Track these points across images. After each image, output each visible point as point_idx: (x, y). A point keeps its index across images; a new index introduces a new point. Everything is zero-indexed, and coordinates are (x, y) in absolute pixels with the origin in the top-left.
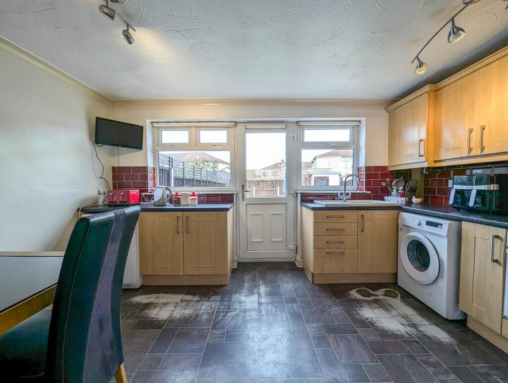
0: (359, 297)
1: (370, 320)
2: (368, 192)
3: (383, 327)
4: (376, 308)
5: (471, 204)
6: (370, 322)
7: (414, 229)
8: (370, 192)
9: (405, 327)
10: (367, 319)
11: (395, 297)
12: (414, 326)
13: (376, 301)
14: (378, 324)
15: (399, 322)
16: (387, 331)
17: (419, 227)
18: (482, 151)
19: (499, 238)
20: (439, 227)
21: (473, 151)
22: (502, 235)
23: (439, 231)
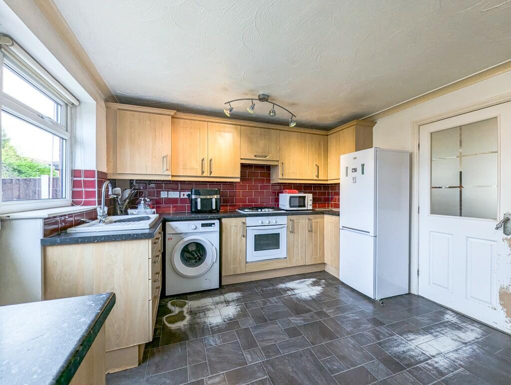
1: (225, 320)
4: (205, 315)
6: (229, 320)
7: (188, 234)
9: (230, 305)
11: (185, 303)
12: (227, 302)
13: (193, 313)
14: (231, 316)
15: (224, 307)
17: (195, 231)
18: (210, 174)
19: (244, 223)
20: (213, 225)
21: (205, 173)
22: (244, 221)
23: (213, 228)
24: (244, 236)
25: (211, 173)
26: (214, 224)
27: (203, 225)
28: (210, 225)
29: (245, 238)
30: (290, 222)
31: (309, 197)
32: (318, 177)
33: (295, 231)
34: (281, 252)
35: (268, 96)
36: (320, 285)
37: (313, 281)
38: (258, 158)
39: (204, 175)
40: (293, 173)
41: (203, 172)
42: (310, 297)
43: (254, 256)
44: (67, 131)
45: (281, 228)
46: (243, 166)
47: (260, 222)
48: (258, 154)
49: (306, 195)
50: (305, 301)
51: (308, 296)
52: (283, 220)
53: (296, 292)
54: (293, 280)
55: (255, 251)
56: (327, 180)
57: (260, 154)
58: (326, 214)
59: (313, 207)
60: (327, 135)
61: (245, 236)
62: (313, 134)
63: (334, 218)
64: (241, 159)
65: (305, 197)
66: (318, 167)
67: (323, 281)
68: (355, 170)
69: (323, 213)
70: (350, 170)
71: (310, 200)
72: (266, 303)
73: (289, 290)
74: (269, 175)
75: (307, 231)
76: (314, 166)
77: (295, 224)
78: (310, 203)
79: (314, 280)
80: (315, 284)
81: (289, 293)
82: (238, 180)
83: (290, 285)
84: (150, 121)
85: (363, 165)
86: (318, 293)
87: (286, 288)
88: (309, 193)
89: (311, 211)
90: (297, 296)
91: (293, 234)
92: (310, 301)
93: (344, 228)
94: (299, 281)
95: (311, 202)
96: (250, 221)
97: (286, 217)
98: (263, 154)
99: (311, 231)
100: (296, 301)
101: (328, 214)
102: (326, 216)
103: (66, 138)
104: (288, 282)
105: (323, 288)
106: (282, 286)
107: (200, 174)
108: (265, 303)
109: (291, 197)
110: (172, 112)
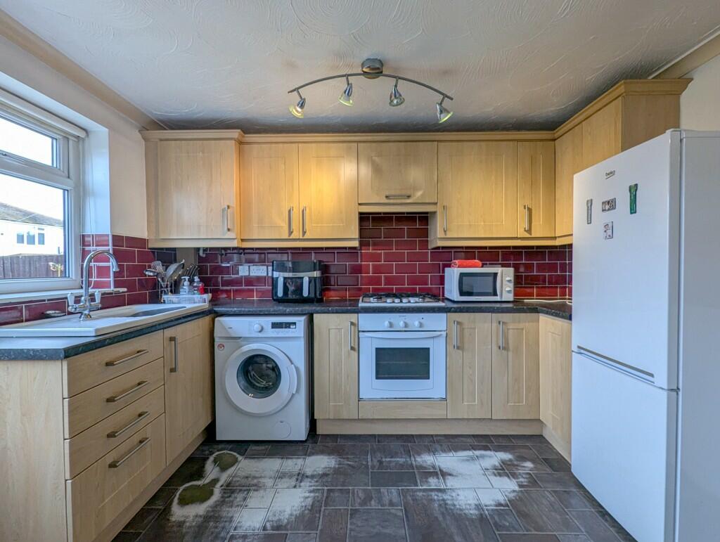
0: (200, 509)
1: (268, 525)
2: (122, 290)
3: (291, 515)
4: (245, 499)
5: (305, 294)
6: (273, 528)
7: (248, 340)
8: (125, 290)
9: (300, 486)
10: (265, 528)
11: (236, 461)
12: (301, 477)
13: (229, 489)
14: (285, 517)
15: (288, 488)
16: (302, 515)
17: (260, 335)
18: (303, 235)
19: (352, 324)
20: (291, 327)
21: (294, 232)
22: (354, 320)
23: (292, 332)
24: (352, 348)
25: (304, 233)
26: (295, 324)
27: (275, 325)
28: (288, 325)
29: (356, 354)
30: (455, 327)
31: (506, 276)
32: (529, 231)
33: (466, 346)
34: (434, 386)
35: (380, 61)
36: (514, 476)
37: (503, 462)
38: (392, 201)
39: (293, 236)
40: (470, 225)
41: (291, 233)
42: (478, 507)
43: (374, 389)
44: (69, 177)
45: (433, 337)
46: (363, 217)
47: (387, 323)
48: (393, 193)
49: (499, 270)
50: (459, 518)
51: (473, 502)
52: (438, 322)
53: (451, 482)
54: (456, 449)
55: (377, 378)
56: (555, 238)
57: (398, 193)
58: (542, 312)
59: (515, 295)
60: (554, 140)
61: (356, 348)
62: (518, 140)
63: (559, 323)
64: (360, 204)
65: (495, 275)
66: (530, 210)
67: (529, 465)
68: (610, 205)
69: (534, 310)
70: (597, 207)
71: (509, 281)
72: (371, 498)
73: (434, 474)
74: (425, 233)
75: (495, 348)
76: (520, 208)
77: (467, 332)
78: (509, 287)
79: (506, 456)
80: (504, 470)
81: (433, 482)
82: (356, 244)
83: (445, 460)
84: (203, 153)
85: (633, 190)
86: (502, 499)
87: (434, 467)
88: (508, 266)
89: (510, 305)
90: (445, 497)
91: (461, 352)
92: (472, 520)
93: (582, 351)
94: (470, 453)
95: (512, 285)
96: (365, 321)
97: (444, 315)
98: (404, 192)
99: (506, 348)
100: (437, 513)
101: (547, 313)
102: (543, 318)
103: (68, 188)
104: (444, 451)
105: (520, 486)
106: (427, 459)
107: (286, 236)
108: (368, 498)
109: (462, 275)
110: (235, 133)
